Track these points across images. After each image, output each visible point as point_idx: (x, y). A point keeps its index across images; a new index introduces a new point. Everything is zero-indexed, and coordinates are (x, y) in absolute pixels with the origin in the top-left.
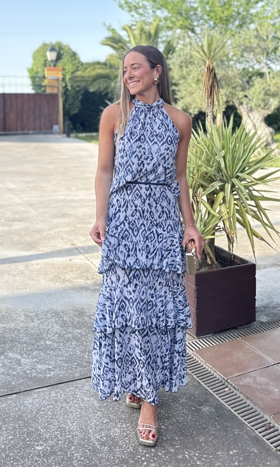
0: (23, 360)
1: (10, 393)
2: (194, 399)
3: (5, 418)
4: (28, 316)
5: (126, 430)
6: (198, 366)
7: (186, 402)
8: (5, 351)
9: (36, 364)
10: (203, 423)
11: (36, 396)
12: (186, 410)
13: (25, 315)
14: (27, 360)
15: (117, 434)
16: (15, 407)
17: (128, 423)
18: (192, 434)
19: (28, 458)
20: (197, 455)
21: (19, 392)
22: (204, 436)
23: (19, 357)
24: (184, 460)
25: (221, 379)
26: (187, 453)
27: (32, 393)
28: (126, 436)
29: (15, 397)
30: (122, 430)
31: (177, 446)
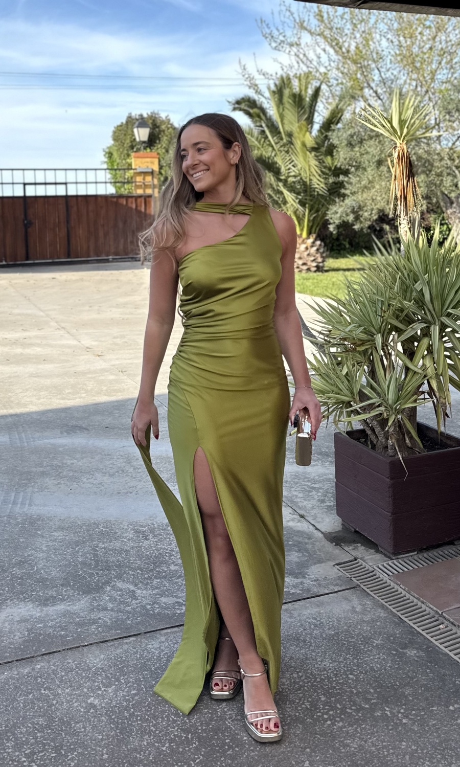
0: (139, 592)
1: (125, 635)
2: (394, 639)
3: (123, 667)
4: (140, 532)
5: (297, 680)
6: (399, 596)
7: (383, 644)
8: (111, 579)
9: (158, 596)
10: (409, 671)
11: (163, 639)
12: (383, 654)
13: (133, 530)
14: (144, 592)
15: (285, 687)
16: (136, 653)
17: (300, 672)
18: (394, 685)
19: (162, 718)
20: (402, 711)
21: (139, 634)
22: (411, 687)
23: (132, 588)
24: (385, 718)
25: (432, 613)
26: (387, 709)
27: (157, 634)
28: (300, 689)
29: (133, 641)
30: (292, 681)
31: (373, 701)
